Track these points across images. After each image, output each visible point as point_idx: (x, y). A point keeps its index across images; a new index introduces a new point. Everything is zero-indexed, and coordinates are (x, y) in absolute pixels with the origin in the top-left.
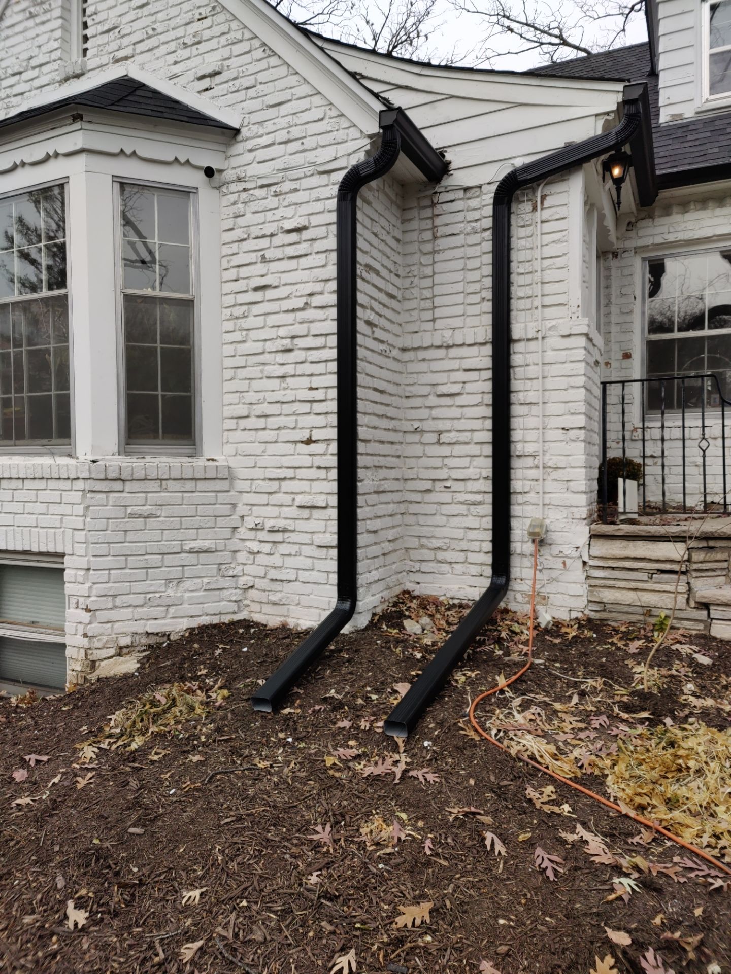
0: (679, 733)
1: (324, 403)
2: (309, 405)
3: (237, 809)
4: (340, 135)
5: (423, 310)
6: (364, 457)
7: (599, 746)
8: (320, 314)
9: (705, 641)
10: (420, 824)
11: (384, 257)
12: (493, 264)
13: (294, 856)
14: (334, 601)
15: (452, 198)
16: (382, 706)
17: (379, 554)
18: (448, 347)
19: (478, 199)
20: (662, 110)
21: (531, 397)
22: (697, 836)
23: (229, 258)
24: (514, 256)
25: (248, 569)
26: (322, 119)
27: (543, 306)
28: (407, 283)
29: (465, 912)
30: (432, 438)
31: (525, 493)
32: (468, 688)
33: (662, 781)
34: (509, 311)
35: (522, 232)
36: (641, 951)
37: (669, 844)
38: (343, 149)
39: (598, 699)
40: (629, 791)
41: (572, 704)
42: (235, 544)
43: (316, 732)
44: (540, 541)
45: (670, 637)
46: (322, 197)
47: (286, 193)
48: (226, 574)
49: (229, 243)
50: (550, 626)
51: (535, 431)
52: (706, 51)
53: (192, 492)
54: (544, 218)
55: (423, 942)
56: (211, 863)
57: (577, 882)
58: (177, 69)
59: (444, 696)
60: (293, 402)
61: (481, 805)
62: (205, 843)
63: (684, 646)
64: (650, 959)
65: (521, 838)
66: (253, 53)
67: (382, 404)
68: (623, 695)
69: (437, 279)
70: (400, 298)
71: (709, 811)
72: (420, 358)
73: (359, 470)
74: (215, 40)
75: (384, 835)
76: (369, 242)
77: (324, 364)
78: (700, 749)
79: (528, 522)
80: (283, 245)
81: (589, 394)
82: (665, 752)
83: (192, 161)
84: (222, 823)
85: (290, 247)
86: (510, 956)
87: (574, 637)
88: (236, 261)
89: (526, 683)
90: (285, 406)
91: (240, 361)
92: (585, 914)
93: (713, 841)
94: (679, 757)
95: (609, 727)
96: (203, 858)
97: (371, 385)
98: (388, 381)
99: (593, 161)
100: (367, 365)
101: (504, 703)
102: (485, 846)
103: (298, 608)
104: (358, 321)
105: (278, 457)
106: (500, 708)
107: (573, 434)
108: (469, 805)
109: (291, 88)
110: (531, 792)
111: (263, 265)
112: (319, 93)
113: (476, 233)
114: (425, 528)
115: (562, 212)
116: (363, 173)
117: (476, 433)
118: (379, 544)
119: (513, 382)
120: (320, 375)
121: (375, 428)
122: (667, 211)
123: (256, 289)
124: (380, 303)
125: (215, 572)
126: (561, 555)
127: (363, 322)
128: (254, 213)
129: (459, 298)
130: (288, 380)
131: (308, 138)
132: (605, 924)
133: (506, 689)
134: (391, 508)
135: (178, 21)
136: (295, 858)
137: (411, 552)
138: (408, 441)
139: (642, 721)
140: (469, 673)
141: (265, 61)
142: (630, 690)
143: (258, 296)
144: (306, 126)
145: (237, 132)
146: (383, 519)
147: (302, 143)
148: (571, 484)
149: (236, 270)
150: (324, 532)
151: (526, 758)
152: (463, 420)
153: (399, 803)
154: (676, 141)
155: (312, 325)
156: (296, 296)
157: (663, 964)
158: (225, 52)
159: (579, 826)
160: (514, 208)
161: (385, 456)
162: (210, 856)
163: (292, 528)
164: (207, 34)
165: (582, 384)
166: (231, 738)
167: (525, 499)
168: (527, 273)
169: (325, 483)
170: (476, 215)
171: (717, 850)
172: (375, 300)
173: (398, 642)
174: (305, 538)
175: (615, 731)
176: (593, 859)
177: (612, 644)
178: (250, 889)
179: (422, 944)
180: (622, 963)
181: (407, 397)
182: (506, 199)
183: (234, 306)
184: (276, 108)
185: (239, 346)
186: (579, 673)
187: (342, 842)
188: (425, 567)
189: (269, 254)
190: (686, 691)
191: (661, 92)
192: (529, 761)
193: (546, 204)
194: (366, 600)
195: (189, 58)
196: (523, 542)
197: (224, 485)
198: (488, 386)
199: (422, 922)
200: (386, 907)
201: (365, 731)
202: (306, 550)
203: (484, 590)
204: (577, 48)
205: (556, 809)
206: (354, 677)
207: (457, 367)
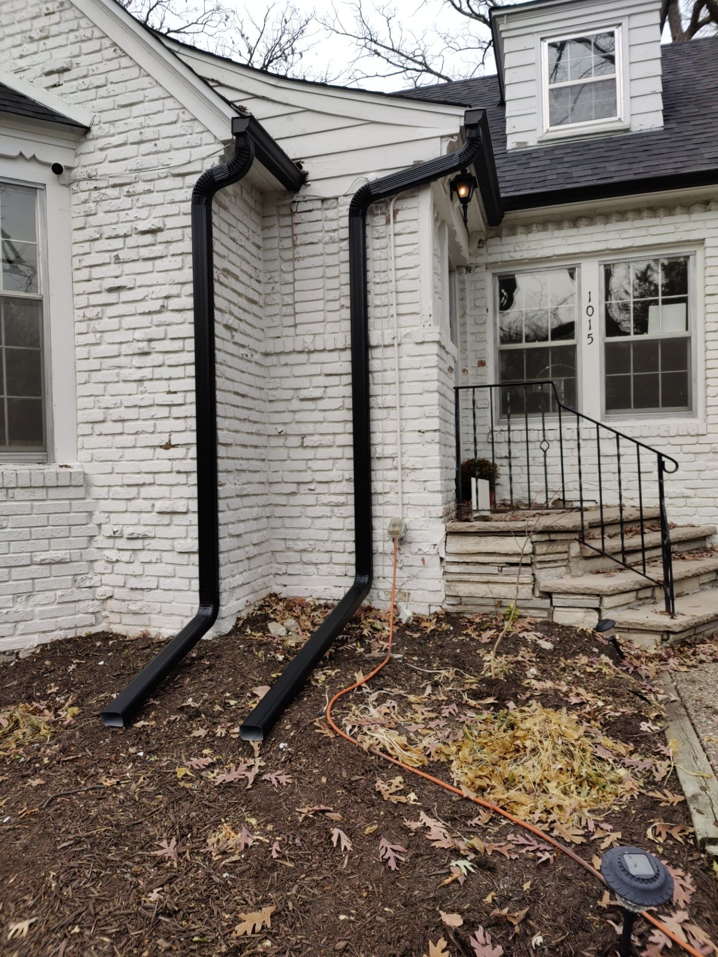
0: (519, 715)
1: (183, 407)
2: (167, 409)
3: (77, 832)
4: (194, 139)
5: (285, 316)
6: (225, 461)
7: (447, 733)
8: (177, 317)
9: (549, 627)
10: (270, 827)
11: (244, 263)
12: (350, 273)
13: (136, 875)
14: (197, 606)
15: (311, 208)
16: (240, 711)
17: (244, 558)
18: (310, 352)
19: (336, 210)
20: (509, 137)
21: (390, 401)
22: (530, 812)
23: (80, 257)
24: (370, 265)
25: (106, 579)
26: (175, 122)
27: (398, 315)
28: (268, 290)
29: (308, 911)
30: (296, 441)
31: (386, 493)
32: (327, 687)
33: (502, 762)
34: (366, 318)
35: (377, 244)
36: (473, 931)
37: (504, 822)
38: (197, 153)
39: (450, 688)
40: (471, 775)
41: (426, 694)
42: (92, 553)
43: (170, 743)
44: (400, 539)
45: (519, 625)
46: (176, 200)
47: (140, 194)
48: (82, 585)
49: (80, 242)
50: (411, 621)
51: (393, 434)
52: (546, 86)
53: (43, 500)
54: (397, 231)
55: (263, 947)
56: (43, 891)
57: (417, 869)
58: (23, 63)
59: (303, 697)
60: (151, 406)
61: (331, 802)
62: (39, 870)
63: (531, 634)
64: (480, 938)
65: (368, 830)
66: (103, 52)
67: (244, 408)
68: (472, 684)
69: (298, 285)
70: (261, 303)
71: (541, 787)
72: (283, 363)
73: (219, 474)
74: (63, 37)
75: (231, 843)
76: (226, 247)
77: (182, 368)
78: (536, 729)
79: (388, 521)
80: (138, 247)
81: (443, 398)
82: (504, 735)
83: (38, 157)
84: (59, 848)
85: (145, 249)
86: (347, 951)
87: (432, 631)
88: (88, 261)
89: (383, 677)
90: (142, 410)
91: (95, 364)
92: (423, 901)
93: (544, 816)
94: (517, 738)
95: (458, 715)
96: (35, 886)
97: (231, 389)
98: (250, 386)
99: (440, 180)
100: (226, 368)
101: (361, 699)
102: (332, 843)
103: (160, 616)
104: (216, 325)
105: (136, 463)
106: (357, 705)
107: (428, 436)
108: (319, 802)
109: (143, 89)
110: (380, 785)
111: (117, 265)
112: (172, 96)
113: (334, 242)
114: (292, 531)
115: (413, 226)
116: (218, 177)
117: (338, 437)
118: (243, 547)
119: (372, 387)
120: (179, 378)
121: (237, 431)
122: (513, 231)
123: (111, 290)
124: (240, 308)
125: (69, 584)
126: (420, 552)
127: (221, 327)
128: (106, 212)
129: (320, 305)
130: (146, 384)
131: (161, 140)
132: (440, 909)
133: (364, 685)
134: (255, 512)
135: (24, 14)
136: (136, 876)
137: (278, 555)
138: (272, 444)
139: (487, 707)
140: (330, 672)
141: (116, 61)
142: (479, 678)
143: (112, 297)
144: (159, 128)
145: (87, 130)
146: (247, 523)
147: (155, 145)
148: (428, 484)
149: (88, 270)
150: (185, 538)
151: (378, 752)
152: (325, 424)
153: (250, 809)
154: (521, 167)
155: (169, 328)
156: (152, 299)
157: (492, 941)
158: (75, 50)
159: (422, 813)
160: (369, 220)
161: (248, 459)
162: (42, 884)
163: (152, 535)
164: (54, 30)
165: (435, 389)
166: (77, 758)
167: (386, 500)
168: (383, 283)
169: (185, 488)
170: (334, 225)
171: (547, 825)
172: (235, 304)
173: (261, 645)
174: (166, 545)
175: (463, 718)
176: (433, 844)
177: (467, 635)
178: (83, 914)
179: (261, 950)
180: (454, 945)
181: (271, 401)
182: (361, 211)
183: (86, 307)
184: (128, 109)
185: (92, 348)
186: (435, 665)
187: (187, 855)
188: (291, 569)
189: (123, 255)
190: (529, 675)
191: (508, 120)
192: (381, 754)
193: (399, 218)
194: (230, 605)
195: (35, 53)
196: (384, 541)
197: (80, 492)
198: (349, 391)
199: (263, 928)
200: (227, 916)
201: (220, 738)
202: (167, 557)
203: (348, 589)
204: (439, 76)
205: (403, 799)
206: (214, 683)
207: (318, 372)
